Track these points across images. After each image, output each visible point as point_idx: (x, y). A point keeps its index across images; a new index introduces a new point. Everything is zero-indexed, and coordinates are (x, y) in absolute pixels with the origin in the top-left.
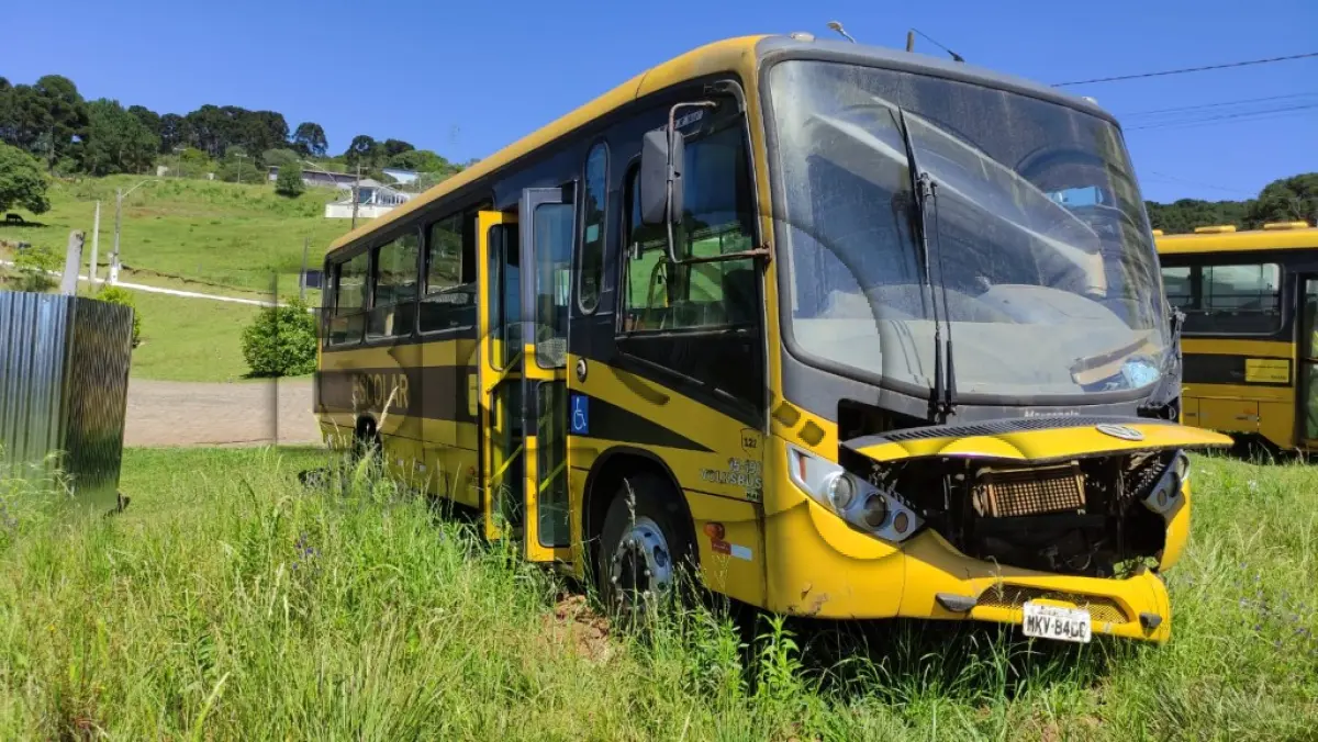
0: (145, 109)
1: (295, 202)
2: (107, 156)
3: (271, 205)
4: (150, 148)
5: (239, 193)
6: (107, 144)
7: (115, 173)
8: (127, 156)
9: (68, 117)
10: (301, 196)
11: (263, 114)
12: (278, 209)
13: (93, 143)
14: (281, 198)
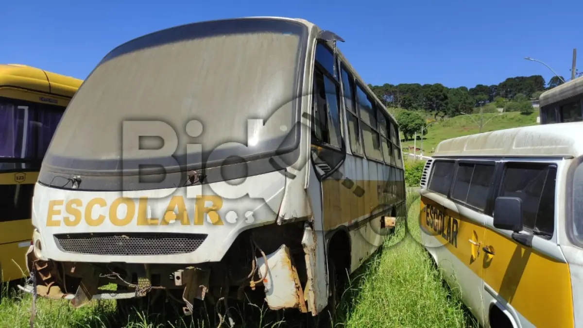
0: (482, 85)
1: (529, 117)
2: (454, 110)
3: (518, 119)
4: (471, 104)
5: (505, 116)
6: (454, 105)
7: (457, 115)
8: (462, 108)
9: (440, 97)
10: (532, 114)
11: (532, 77)
12: (520, 121)
13: (449, 105)
14: (523, 116)
